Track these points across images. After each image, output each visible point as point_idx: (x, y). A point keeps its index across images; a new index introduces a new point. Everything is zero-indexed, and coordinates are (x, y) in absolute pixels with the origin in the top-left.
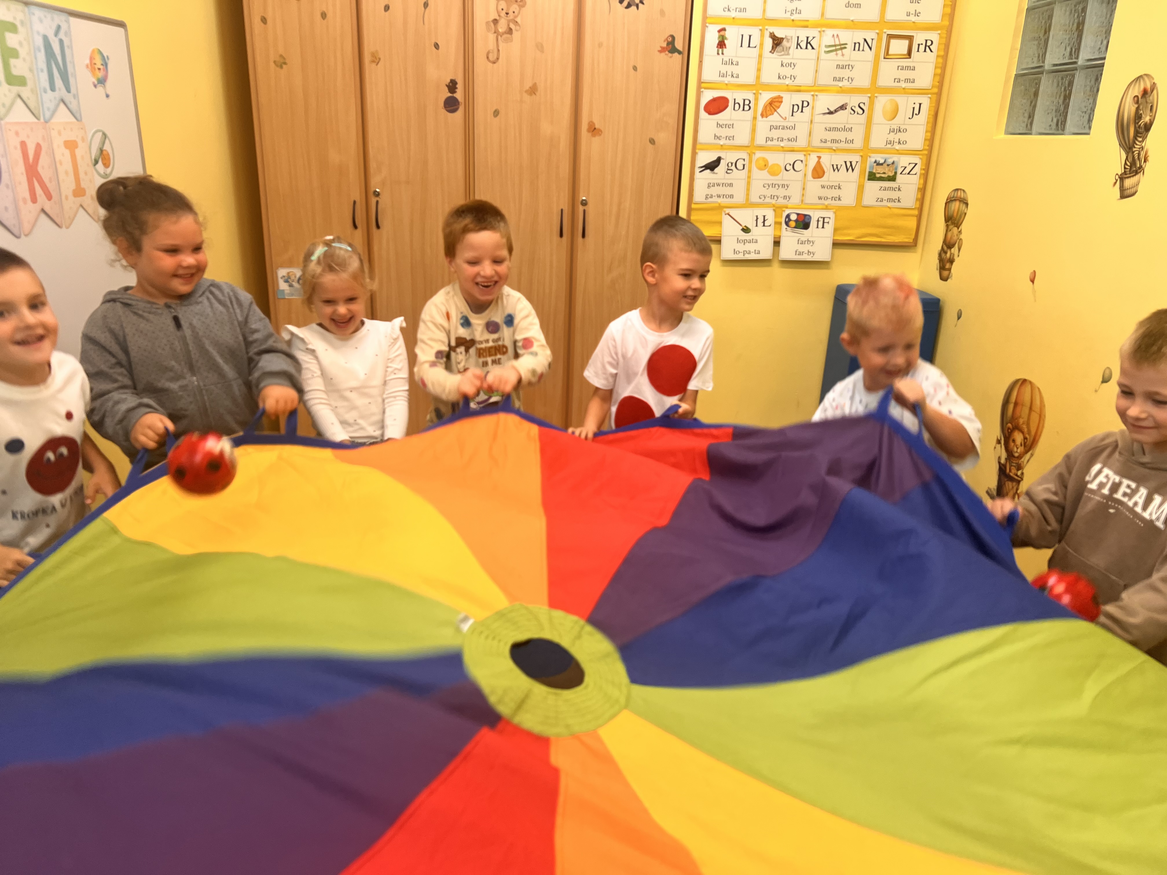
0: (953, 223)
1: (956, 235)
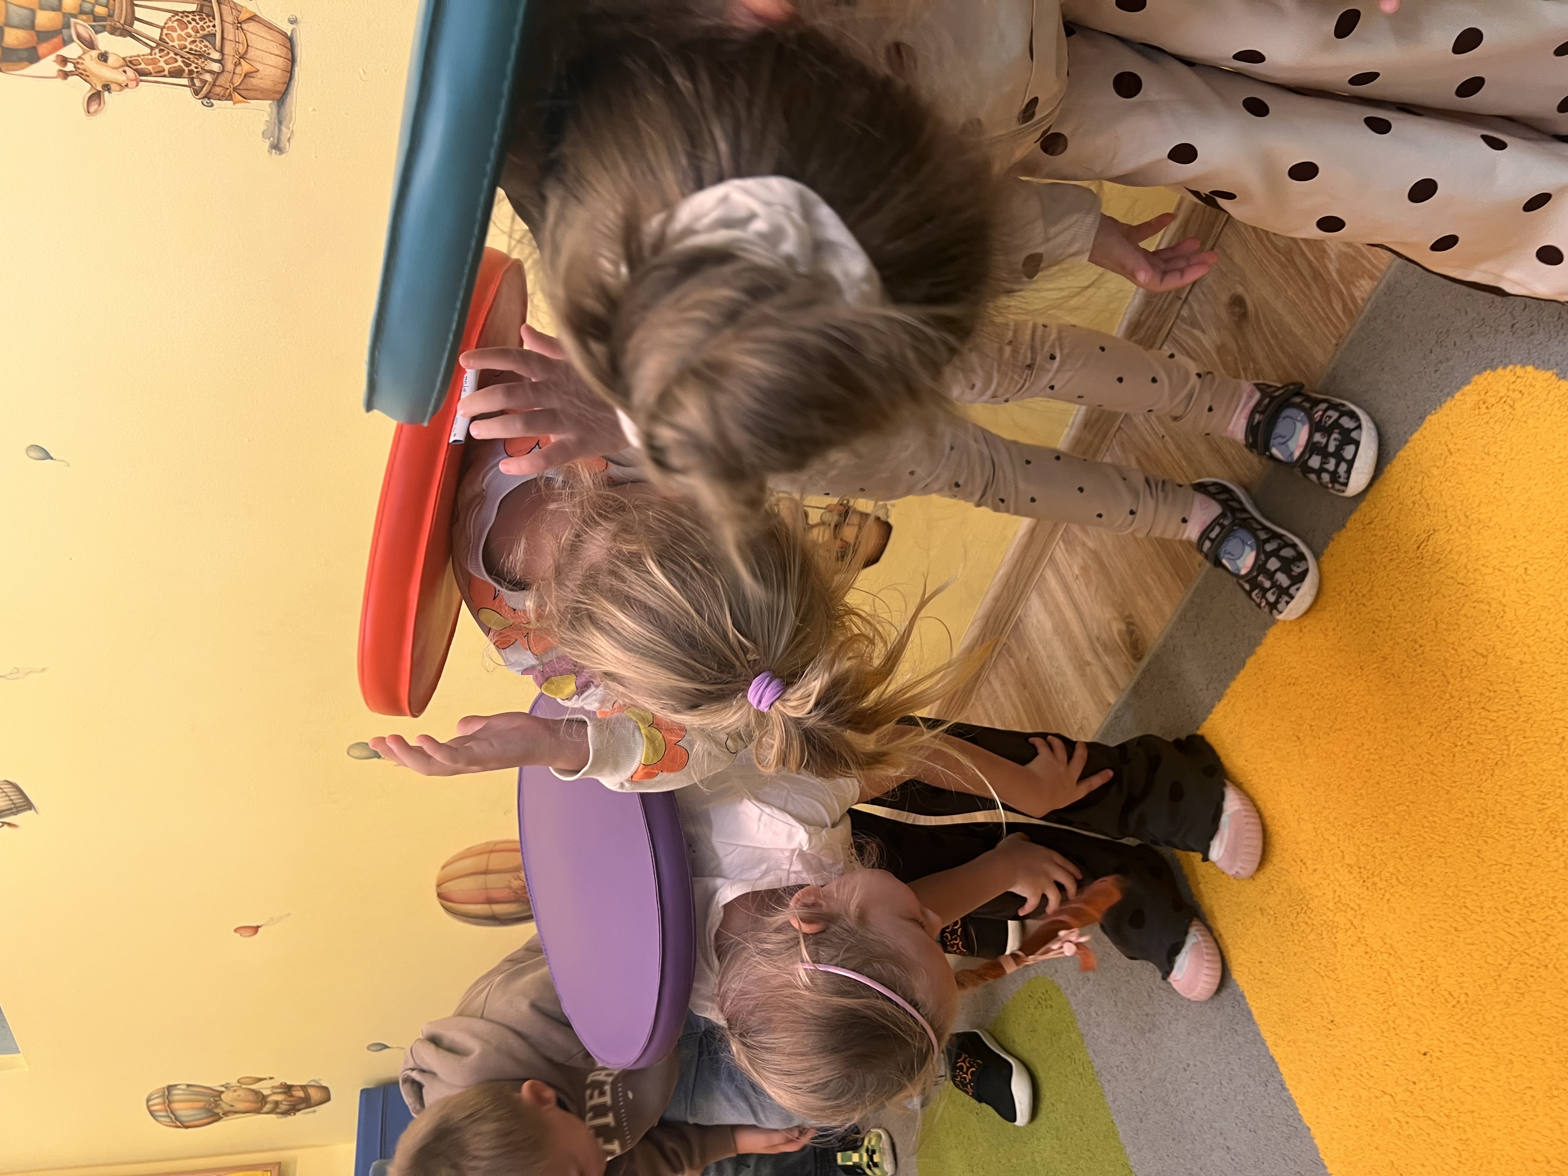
0: (217, 1106)
1: (236, 1094)
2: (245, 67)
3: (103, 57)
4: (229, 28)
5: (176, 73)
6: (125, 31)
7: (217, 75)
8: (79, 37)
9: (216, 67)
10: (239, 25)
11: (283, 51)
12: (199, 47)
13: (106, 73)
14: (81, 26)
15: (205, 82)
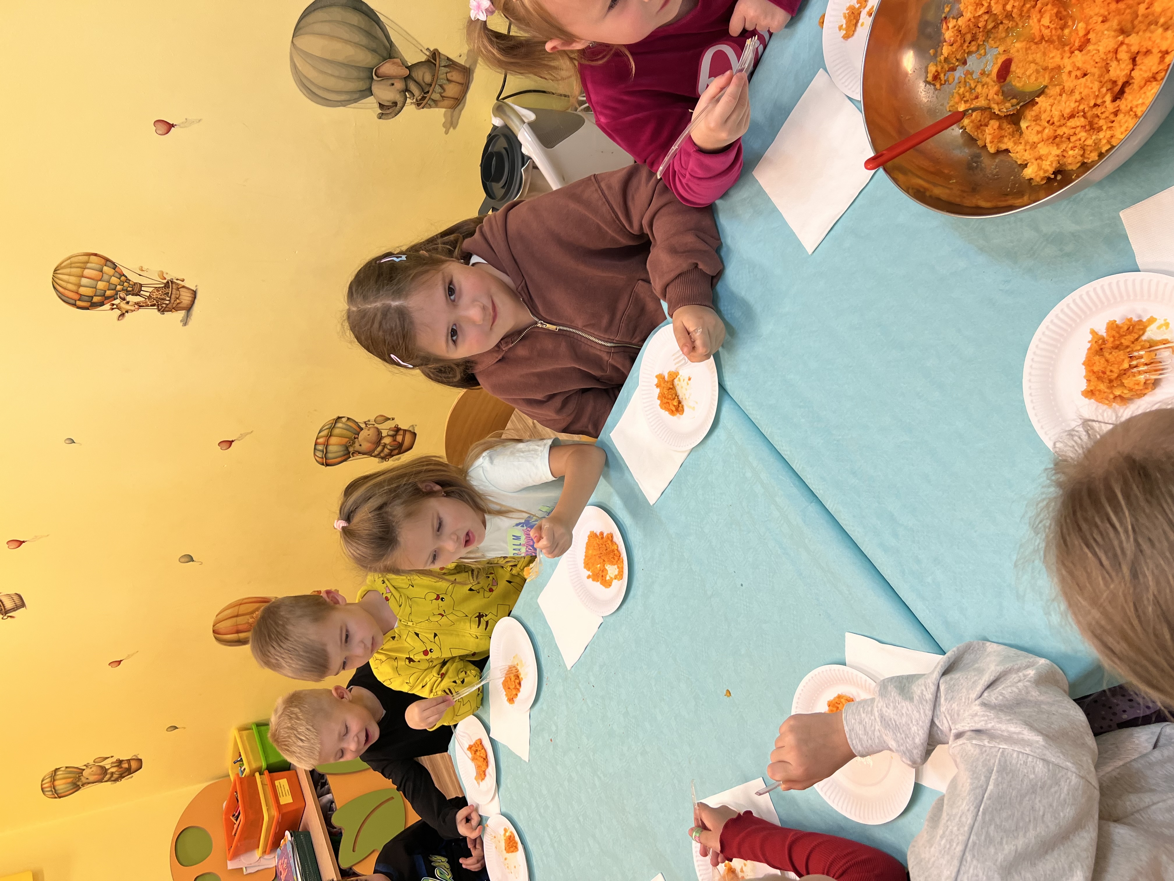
0: (79, 780)
1: (91, 770)
2: (178, 301)
3: (128, 303)
4: (174, 291)
5: (154, 305)
6: (137, 295)
7: (167, 304)
8: (120, 297)
9: (167, 302)
10: (178, 289)
11: (192, 296)
12: (163, 297)
13: (128, 307)
14: (122, 294)
15: (162, 307)
